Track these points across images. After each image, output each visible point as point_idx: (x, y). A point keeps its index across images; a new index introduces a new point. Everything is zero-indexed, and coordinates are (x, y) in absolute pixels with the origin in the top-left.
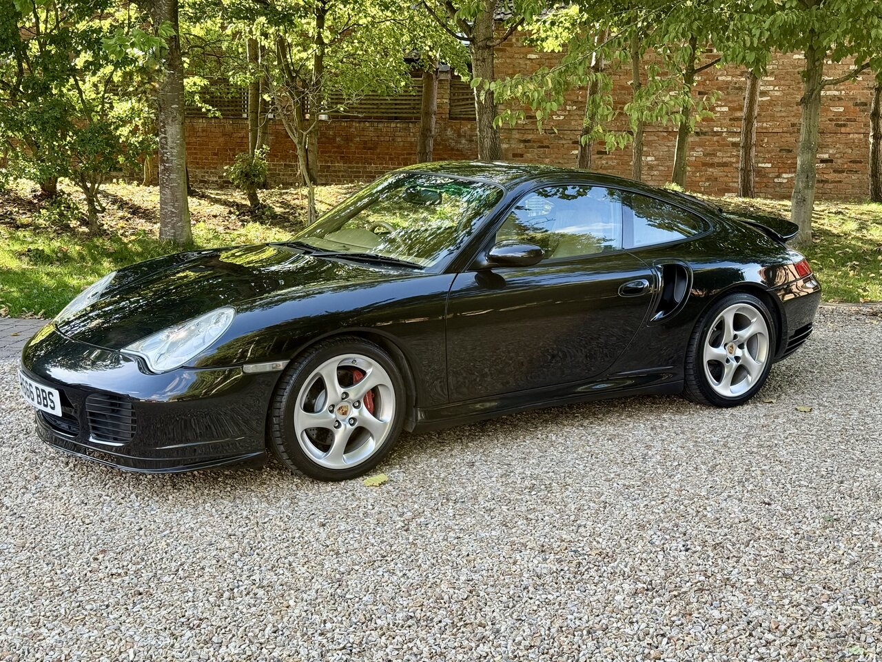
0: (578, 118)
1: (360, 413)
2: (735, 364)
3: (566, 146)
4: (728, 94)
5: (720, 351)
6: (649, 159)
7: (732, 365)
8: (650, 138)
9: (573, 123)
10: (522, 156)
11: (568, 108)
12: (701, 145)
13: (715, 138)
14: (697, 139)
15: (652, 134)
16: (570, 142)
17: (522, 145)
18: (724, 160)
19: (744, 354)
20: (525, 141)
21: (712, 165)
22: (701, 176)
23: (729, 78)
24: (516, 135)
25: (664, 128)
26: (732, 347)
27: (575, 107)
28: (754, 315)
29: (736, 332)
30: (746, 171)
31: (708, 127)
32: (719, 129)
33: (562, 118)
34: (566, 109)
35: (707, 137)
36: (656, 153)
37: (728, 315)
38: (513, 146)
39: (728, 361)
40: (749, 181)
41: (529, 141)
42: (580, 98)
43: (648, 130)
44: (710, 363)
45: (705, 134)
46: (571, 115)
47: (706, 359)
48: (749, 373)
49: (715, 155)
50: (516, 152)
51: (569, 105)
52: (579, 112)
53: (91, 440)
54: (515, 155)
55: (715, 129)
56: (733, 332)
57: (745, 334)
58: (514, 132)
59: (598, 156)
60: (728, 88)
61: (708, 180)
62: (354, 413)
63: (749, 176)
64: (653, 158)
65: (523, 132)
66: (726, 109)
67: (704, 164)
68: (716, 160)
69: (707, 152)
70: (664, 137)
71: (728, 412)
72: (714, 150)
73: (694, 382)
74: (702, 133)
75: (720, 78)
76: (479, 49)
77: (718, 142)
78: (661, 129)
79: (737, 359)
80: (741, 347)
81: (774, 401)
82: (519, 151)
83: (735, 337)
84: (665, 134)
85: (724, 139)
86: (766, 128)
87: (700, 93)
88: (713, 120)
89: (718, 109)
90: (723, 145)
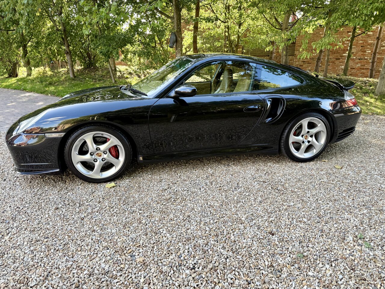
1: (107, 156)
2: (307, 144)
4: (371, 46)
5: (300, 138)
6: (342, 67)
7: (306, 144)
10: (302, 66)
12: (360, 63)
13: (365, 61)
14: (359, 61)
17: (303, 63)
19: (312, 140)
20: (304, 62)
21: (363, 69)
22: (359, 72)
23: (372, 42)
26: (307, 136)
28: (320, 123)
29: (308, 130)
30: (372, 70)
31: (363, 57)
32: (367, 58)
37: (305, 122)
39: (303, 142)
40: (372, 73)
41: (305, 62)
43: (343, 58)
44: (293, 143)
45: (362, 59)
47: (291, 141)
48: (315, 148)
49: (364, 66)
55: (366, 58)
56: (307, 130)
57: (314, 131)
61: (361, 73)
62: (104, 156)
63: (372, 71)
66: (370, 51)
67: (360, 69)
68: (365, 67)
69: (362, 65)
71: (300, 164)
72: (364, 64)
73: (284, 151)
75: (369, 42)
79: (309, 142)
80: (311, 136)
81: (327, 161)
83: (308, 132)
85: (368, 61)
87: (362, 46)
88: (365, 55)
89: (367, 51)
90: (368, 63)
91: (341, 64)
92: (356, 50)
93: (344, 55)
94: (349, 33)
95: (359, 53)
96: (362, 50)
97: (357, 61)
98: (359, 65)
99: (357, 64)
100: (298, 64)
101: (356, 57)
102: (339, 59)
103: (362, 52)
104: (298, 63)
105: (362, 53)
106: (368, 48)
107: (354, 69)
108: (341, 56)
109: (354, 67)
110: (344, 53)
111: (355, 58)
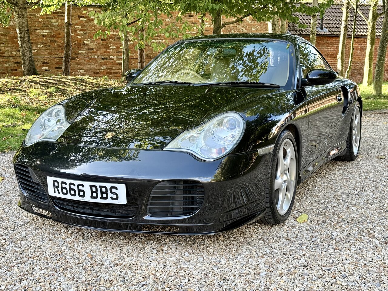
0: (44, 51)
3: (39, 65)
6: (81, 71)
8: (81, 61)
9: (42, 53)
10: (16, 70)
11: (38, 46)
12: (105, 64)
13: (111, 61)
14: (103, 61)
15: (82, 59)
16: (41, 63)
17: (16, 65)
18: (116, 71)
20: (17, 63)
23: (115, 33)
24: (12, 60)
25: (87, 56)
27: (42, 46)
31: (107, 56)
32: (112, 57)
33: (36, 51)
34: (37, 47)
35: (107, 60)
36: (85, 68)
38: (11, 65)
42: (44, 41)
43: (79, 57)
45: (106, 59)
46: (41, 50)
49: (112, 69)
50: (13, 68)
51: (39, 45)
52: (44, 48)
53: (147, 218)
54: (12, 70)
55: (111, 57)
58: (11, 58)
59: (56, 70)
60: (114, 38)
64: (83, 71)
65: (16, 58)
66: (114, 47)
68: (112, 71)
69: (108, 67)
70: (88, 61)
72: (111, 66)
74: (105, 59)
77: (112, 63)
78: (86, 57)
82: (14, 68)
84: (88, 59)
85: (115, 61)
86: (133, 56)
87: (103, 40)
88: (109, 52)
89: (111, 47)
90: (115, 64)
91: (79, 66)
92: (96, 45)
93: (80, 52)
94: (81, 19)
95: (101, 49)
96: (104, 46)
97: (100, 61)
98: (104, 68)
99: (101, 66)
100: (7, 67)
101: (98, 56)
102: (74, 58)
103: (105, 48)
104: (7, 65)
105: (105, 50)
106: (112, 43)
107: (98, 73)
108: (76, 54)
109: (98, 71)
110: (80, 50)
111: (96, 57)
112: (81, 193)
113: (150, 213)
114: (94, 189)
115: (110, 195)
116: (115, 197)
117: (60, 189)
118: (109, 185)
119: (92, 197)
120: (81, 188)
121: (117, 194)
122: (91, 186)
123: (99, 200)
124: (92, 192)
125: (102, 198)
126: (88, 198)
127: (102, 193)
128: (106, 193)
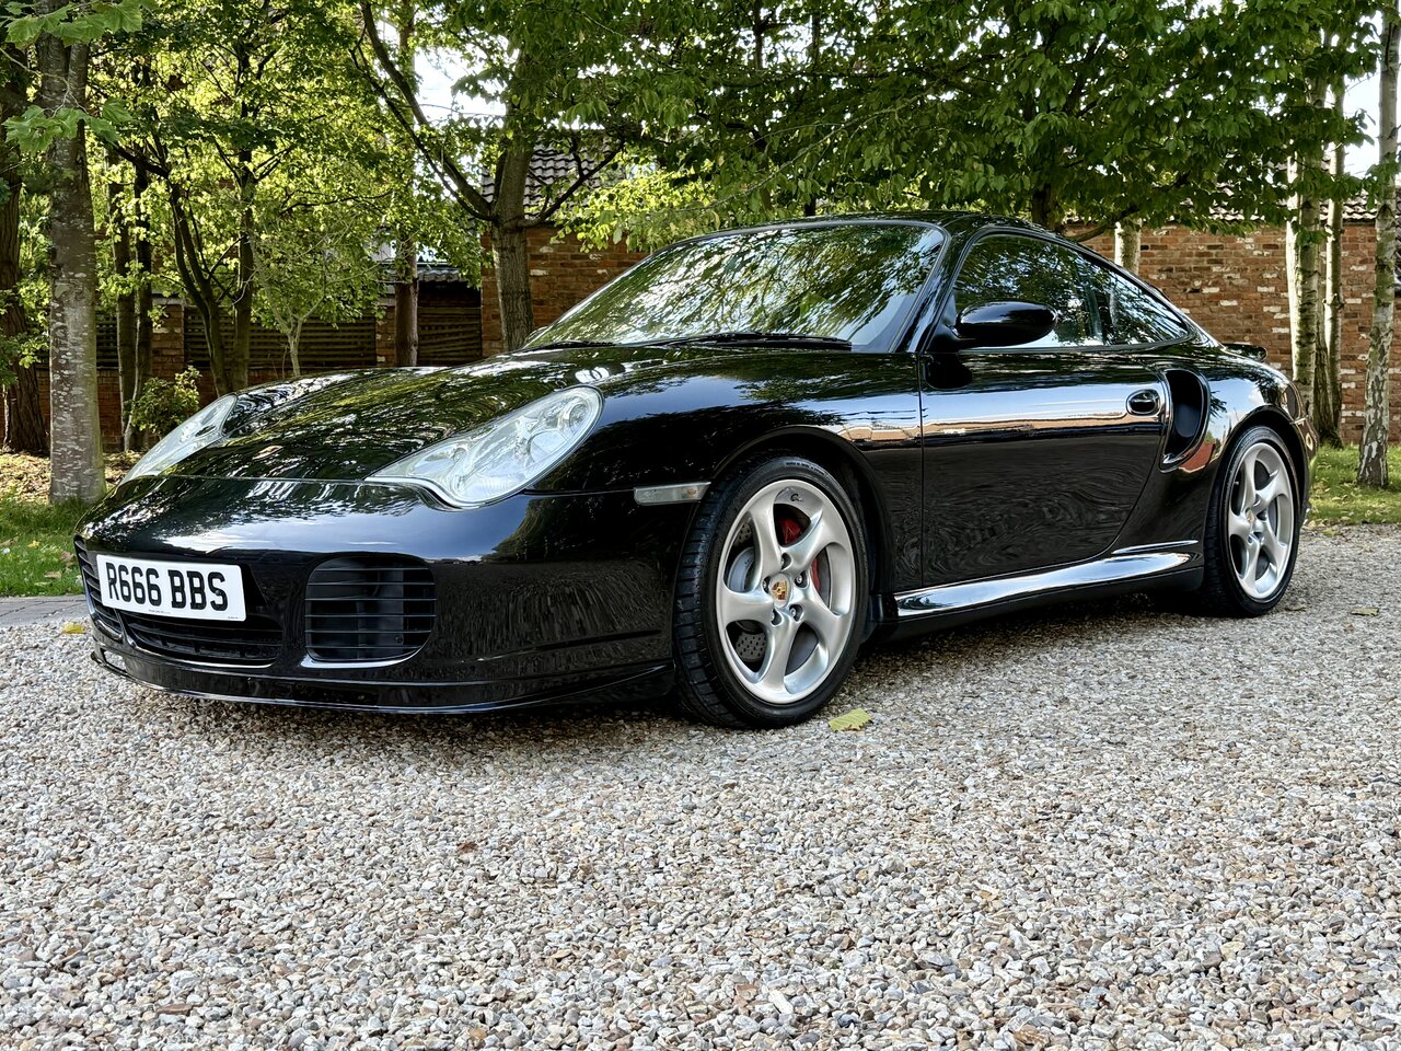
1: (806, 597)
2: (1258, 544)
5: (1242, 521)
7: (1254, 545)
19: (1266, 529)
26: (1252, 515)
28: (1276, 462)
29: (1258, 491)
37: (1249, 462)
39: (1249, 538)
44: (1233, 539)
47: (1230, 533)
48: (1273, 560)
53: (307, 663)
56: (1254, 491)
57: (1267, 494)
62: (797, 596)
76: (505, 231)
79: (1259, 535)
80: (1262, 516)
83: (1257, 498)
112: (155, 595)
113: (316, 651)
114: (177, 581)
115: (210, 596)
116: (219, 601)
117: (118, 585)
118: (205, 569)
119: (175, 604)
120: (153, 580)
121: (222, 593)
122: (173, 574)
123: (187, 613)
124: (175, 589)
125: (194, 606)
126: (166, 609)
127: (194, 590)
128: (201, 590)
